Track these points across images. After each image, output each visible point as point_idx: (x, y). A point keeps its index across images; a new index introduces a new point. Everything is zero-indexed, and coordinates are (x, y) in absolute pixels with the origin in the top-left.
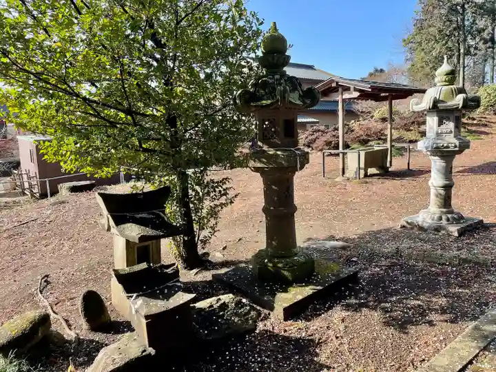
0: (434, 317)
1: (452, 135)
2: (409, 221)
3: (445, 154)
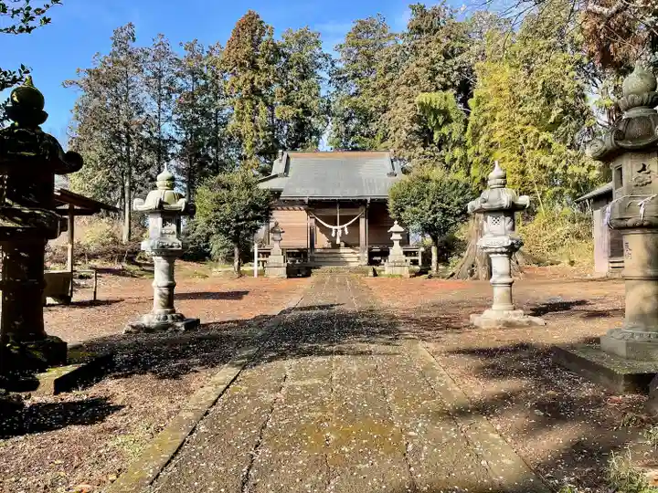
0: (197, 368)
1: (175, 236)
2: (134, 325)
3: (170, 254)
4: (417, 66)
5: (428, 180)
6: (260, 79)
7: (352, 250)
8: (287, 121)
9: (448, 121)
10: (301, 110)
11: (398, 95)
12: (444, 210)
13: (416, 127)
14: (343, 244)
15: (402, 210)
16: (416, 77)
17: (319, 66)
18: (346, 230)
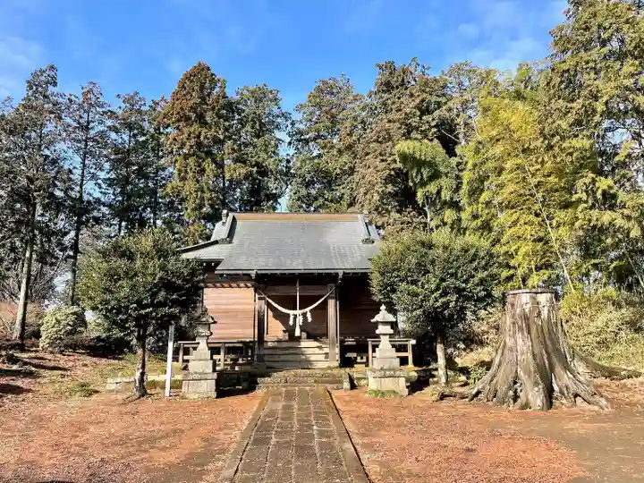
4: (389, 121)
5: (431, 246)
6: (206, 134)
7: (317, 344)
8: (239, 183)
9: (435, 176)
10: (255, 169)
11: (367, 154)
12: (459, 291)
13: (390, 188)
14: (304, 335)
15: (394, 291)
16: (389, 134)
17: (278, 127)
18: (309, 315)
